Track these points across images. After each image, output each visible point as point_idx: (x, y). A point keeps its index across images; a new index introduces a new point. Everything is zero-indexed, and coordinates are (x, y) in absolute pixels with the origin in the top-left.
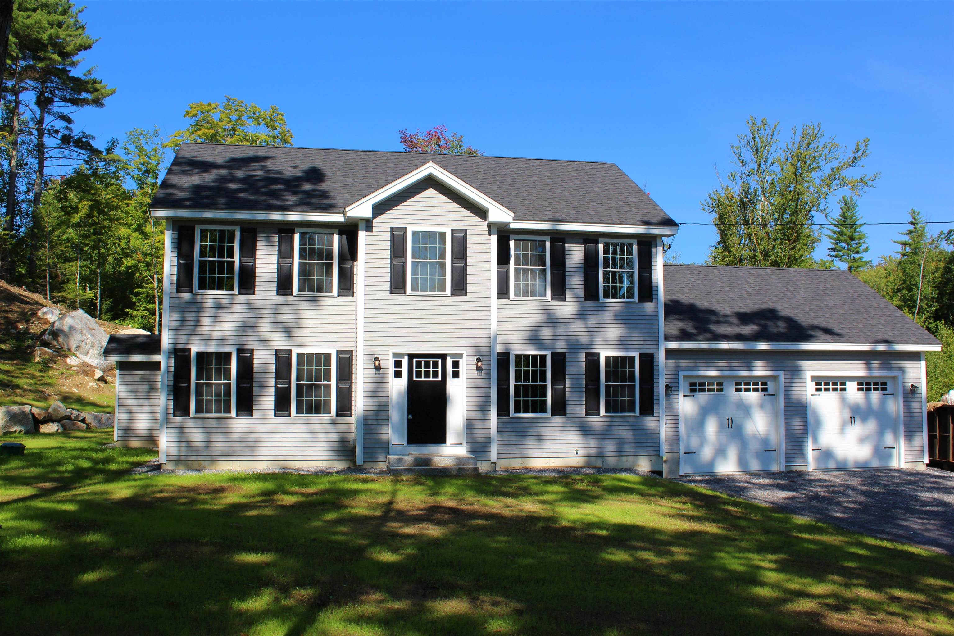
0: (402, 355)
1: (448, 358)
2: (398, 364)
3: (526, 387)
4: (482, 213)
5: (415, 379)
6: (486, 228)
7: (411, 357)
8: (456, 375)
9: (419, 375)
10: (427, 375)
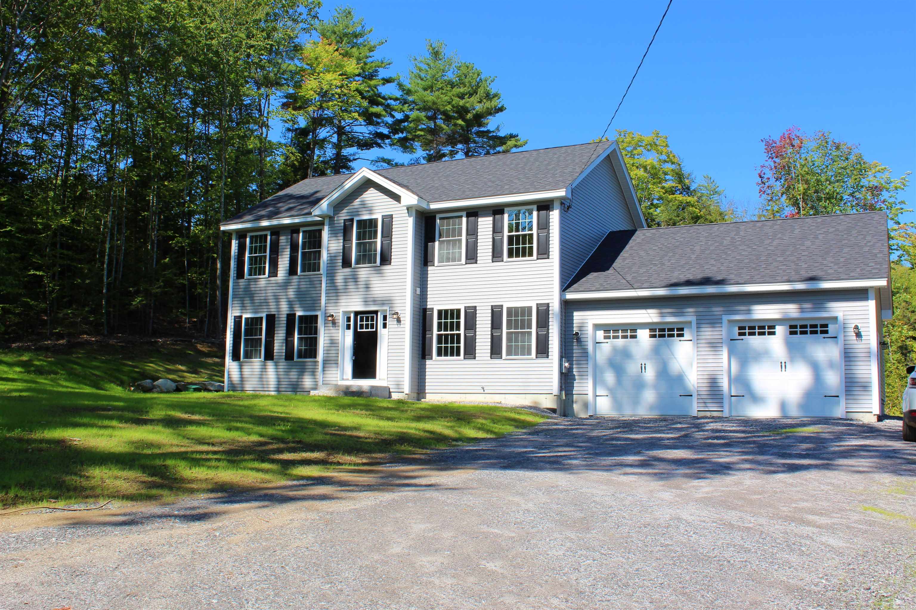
0: (350, 312)
1: (379, 314)
2: (349, 319)
3: (446, 336)
4: (397, 198)
5: (359, 330)
6: (406, 211)
7: (357, 313)
8: (385, 326)
9: (362, 327)
10: (367, 327)
